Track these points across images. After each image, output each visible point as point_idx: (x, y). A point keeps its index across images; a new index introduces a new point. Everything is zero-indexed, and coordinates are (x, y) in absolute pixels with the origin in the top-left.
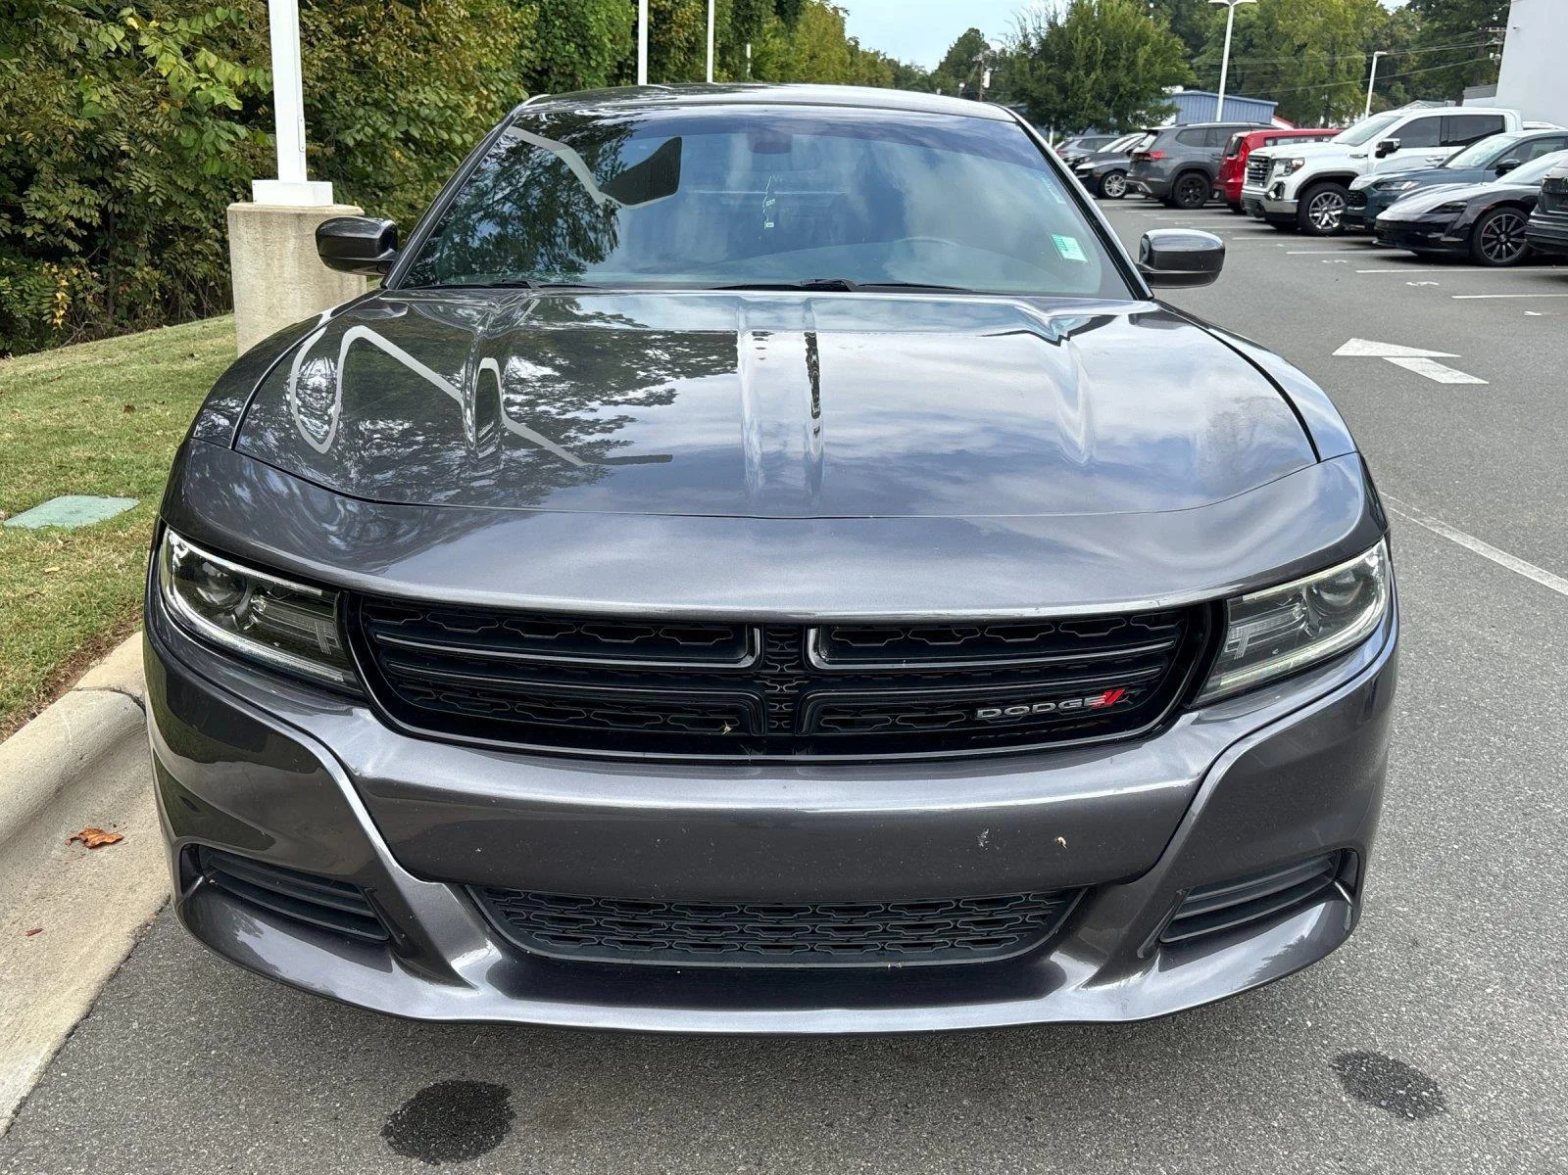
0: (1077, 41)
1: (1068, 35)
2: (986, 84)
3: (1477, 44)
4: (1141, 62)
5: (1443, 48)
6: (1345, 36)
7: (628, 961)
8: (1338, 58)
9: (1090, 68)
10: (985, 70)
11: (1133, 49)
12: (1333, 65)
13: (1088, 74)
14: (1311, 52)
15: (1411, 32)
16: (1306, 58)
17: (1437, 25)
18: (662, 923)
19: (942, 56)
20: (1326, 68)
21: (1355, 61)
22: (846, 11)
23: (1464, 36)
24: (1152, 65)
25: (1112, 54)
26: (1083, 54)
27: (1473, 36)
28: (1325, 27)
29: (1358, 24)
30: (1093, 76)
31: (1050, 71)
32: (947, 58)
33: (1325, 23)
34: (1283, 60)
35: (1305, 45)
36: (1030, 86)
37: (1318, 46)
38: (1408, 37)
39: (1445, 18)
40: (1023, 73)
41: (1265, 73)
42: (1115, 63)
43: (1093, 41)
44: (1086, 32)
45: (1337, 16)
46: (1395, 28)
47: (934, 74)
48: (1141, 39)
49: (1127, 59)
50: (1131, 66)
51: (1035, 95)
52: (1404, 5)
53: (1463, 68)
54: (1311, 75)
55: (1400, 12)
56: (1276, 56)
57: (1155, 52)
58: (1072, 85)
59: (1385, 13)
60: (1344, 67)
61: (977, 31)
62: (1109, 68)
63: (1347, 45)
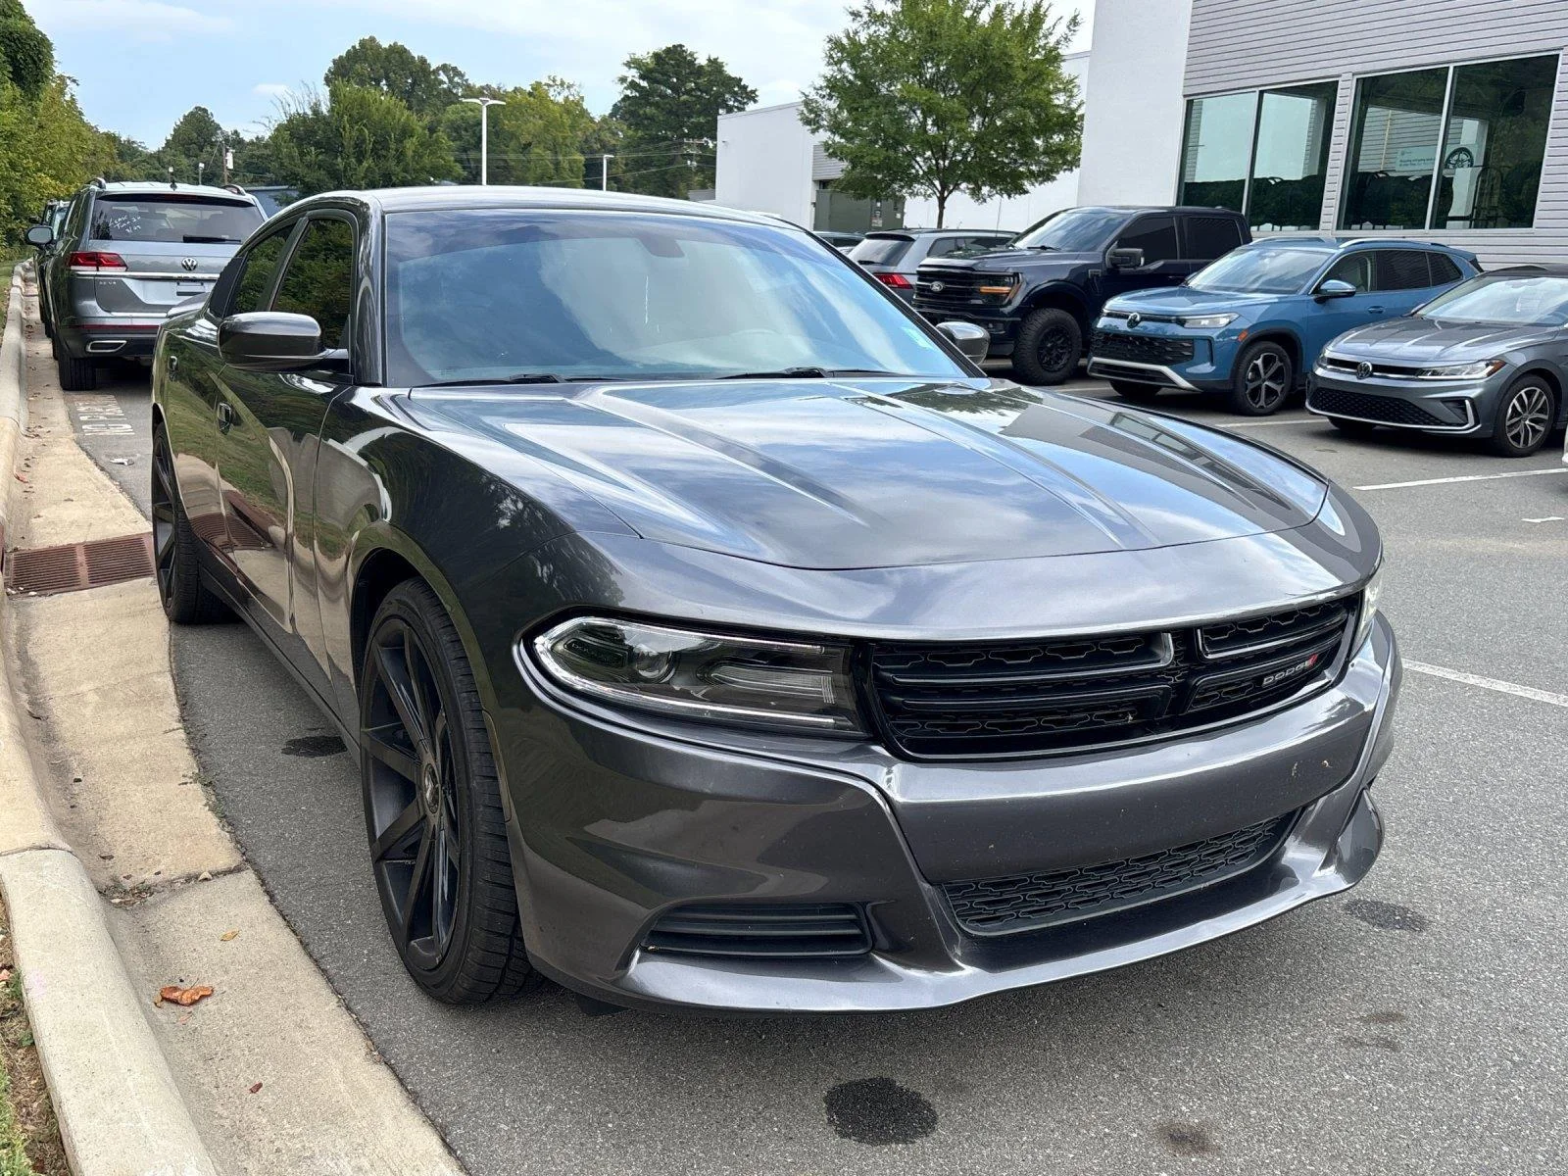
0: (344, 129)
1: (334, 124)
2: (230, 165)
3: (674, 152)
4: (410, 153)
5: (648, 154)
6: (565, 138)
7: (1045, 926)
8: (560, 158)
9: (360, 156)
10: (227, 151)
11: (400, 141)
12: (557, 164)
13: (360, 162)
14: (537, 150)
15: (617, 138)
16: (533, 157)
17: (640, 133)
18: (1067, 888)
19: (169, 134)
20: (551, 166)
21: (575, 161)
22: (74, 81)
23: (663, 144)
24: (421, 157)
25: (381, 144)
26: (352, 143)
27: (669, 146)
28: (546, 129)
29: (573, 127)
30: (365, 164)
31: (320, 157)
32: (174, 136)
33: (546, 126)
34: (512, 156)
35: (530, 144)
36: (301, 170)
37: (542, 146)
38: (614, 142)
39: (646, 128)
40: (292, 158)
41: (498, 168)
42: (384, 152)
43: (360, 131)
44: (353, 121)
45: (555, 119)
46: (602, 134)
47: (164, 151)
48: (406, 132)
49: (397, 150)
50: (400, 156)
51: (307, 180)
52: (607, 114)
53: (666, 172)
54: (539, 171)
55: (604, 120)
56: (505, 153)
57: (422, 145)
58: (345, 171)
59: (592, 120)
60: (566, 165)
61: (205, 110)
62: (379, 157)
63: (566, 145)
